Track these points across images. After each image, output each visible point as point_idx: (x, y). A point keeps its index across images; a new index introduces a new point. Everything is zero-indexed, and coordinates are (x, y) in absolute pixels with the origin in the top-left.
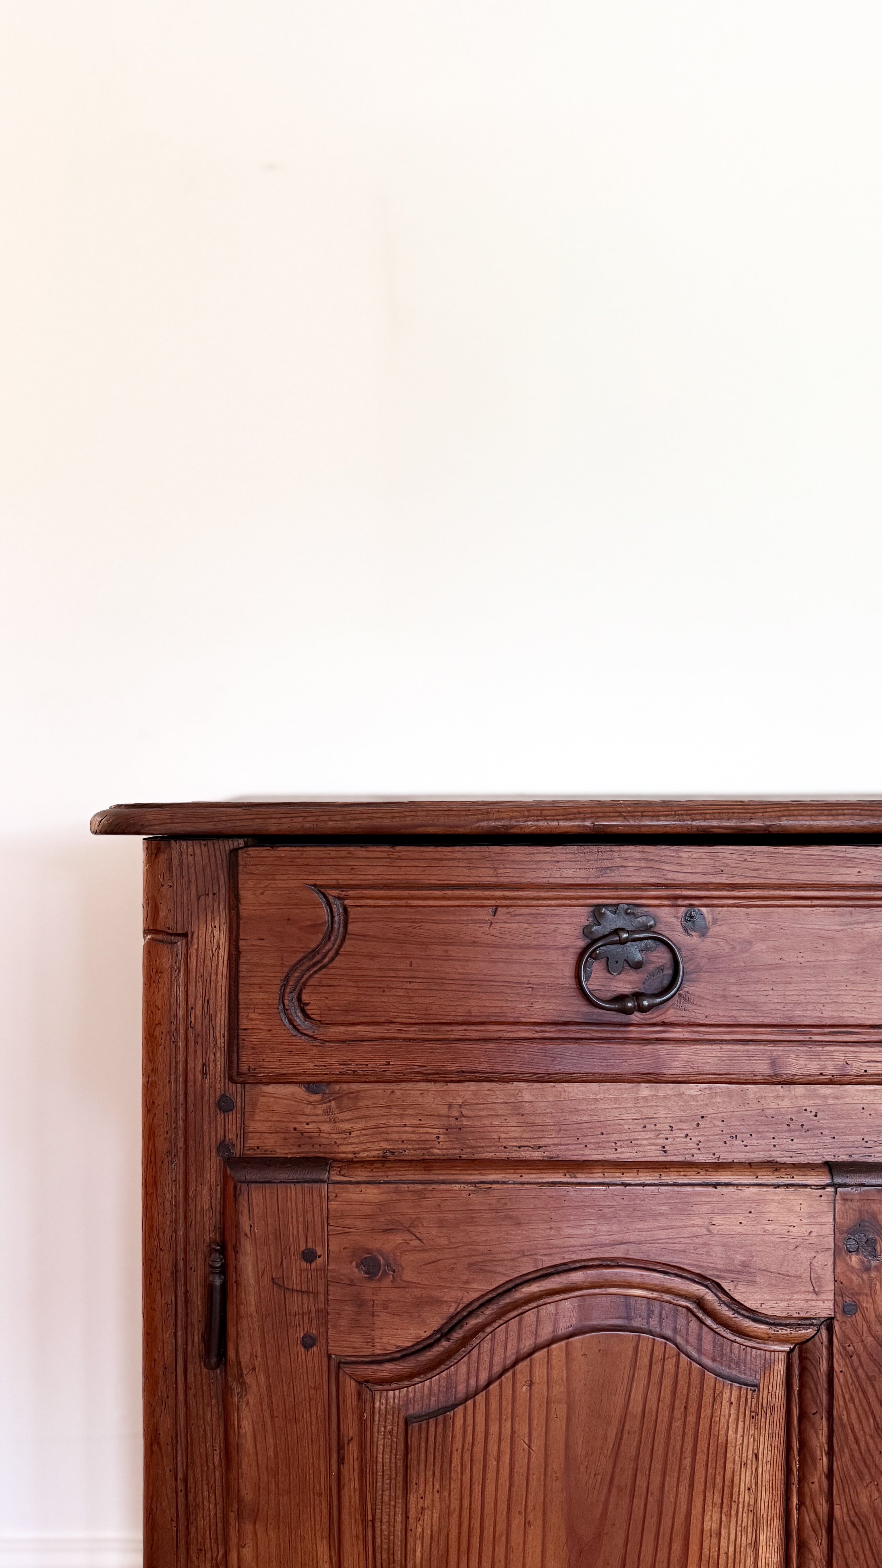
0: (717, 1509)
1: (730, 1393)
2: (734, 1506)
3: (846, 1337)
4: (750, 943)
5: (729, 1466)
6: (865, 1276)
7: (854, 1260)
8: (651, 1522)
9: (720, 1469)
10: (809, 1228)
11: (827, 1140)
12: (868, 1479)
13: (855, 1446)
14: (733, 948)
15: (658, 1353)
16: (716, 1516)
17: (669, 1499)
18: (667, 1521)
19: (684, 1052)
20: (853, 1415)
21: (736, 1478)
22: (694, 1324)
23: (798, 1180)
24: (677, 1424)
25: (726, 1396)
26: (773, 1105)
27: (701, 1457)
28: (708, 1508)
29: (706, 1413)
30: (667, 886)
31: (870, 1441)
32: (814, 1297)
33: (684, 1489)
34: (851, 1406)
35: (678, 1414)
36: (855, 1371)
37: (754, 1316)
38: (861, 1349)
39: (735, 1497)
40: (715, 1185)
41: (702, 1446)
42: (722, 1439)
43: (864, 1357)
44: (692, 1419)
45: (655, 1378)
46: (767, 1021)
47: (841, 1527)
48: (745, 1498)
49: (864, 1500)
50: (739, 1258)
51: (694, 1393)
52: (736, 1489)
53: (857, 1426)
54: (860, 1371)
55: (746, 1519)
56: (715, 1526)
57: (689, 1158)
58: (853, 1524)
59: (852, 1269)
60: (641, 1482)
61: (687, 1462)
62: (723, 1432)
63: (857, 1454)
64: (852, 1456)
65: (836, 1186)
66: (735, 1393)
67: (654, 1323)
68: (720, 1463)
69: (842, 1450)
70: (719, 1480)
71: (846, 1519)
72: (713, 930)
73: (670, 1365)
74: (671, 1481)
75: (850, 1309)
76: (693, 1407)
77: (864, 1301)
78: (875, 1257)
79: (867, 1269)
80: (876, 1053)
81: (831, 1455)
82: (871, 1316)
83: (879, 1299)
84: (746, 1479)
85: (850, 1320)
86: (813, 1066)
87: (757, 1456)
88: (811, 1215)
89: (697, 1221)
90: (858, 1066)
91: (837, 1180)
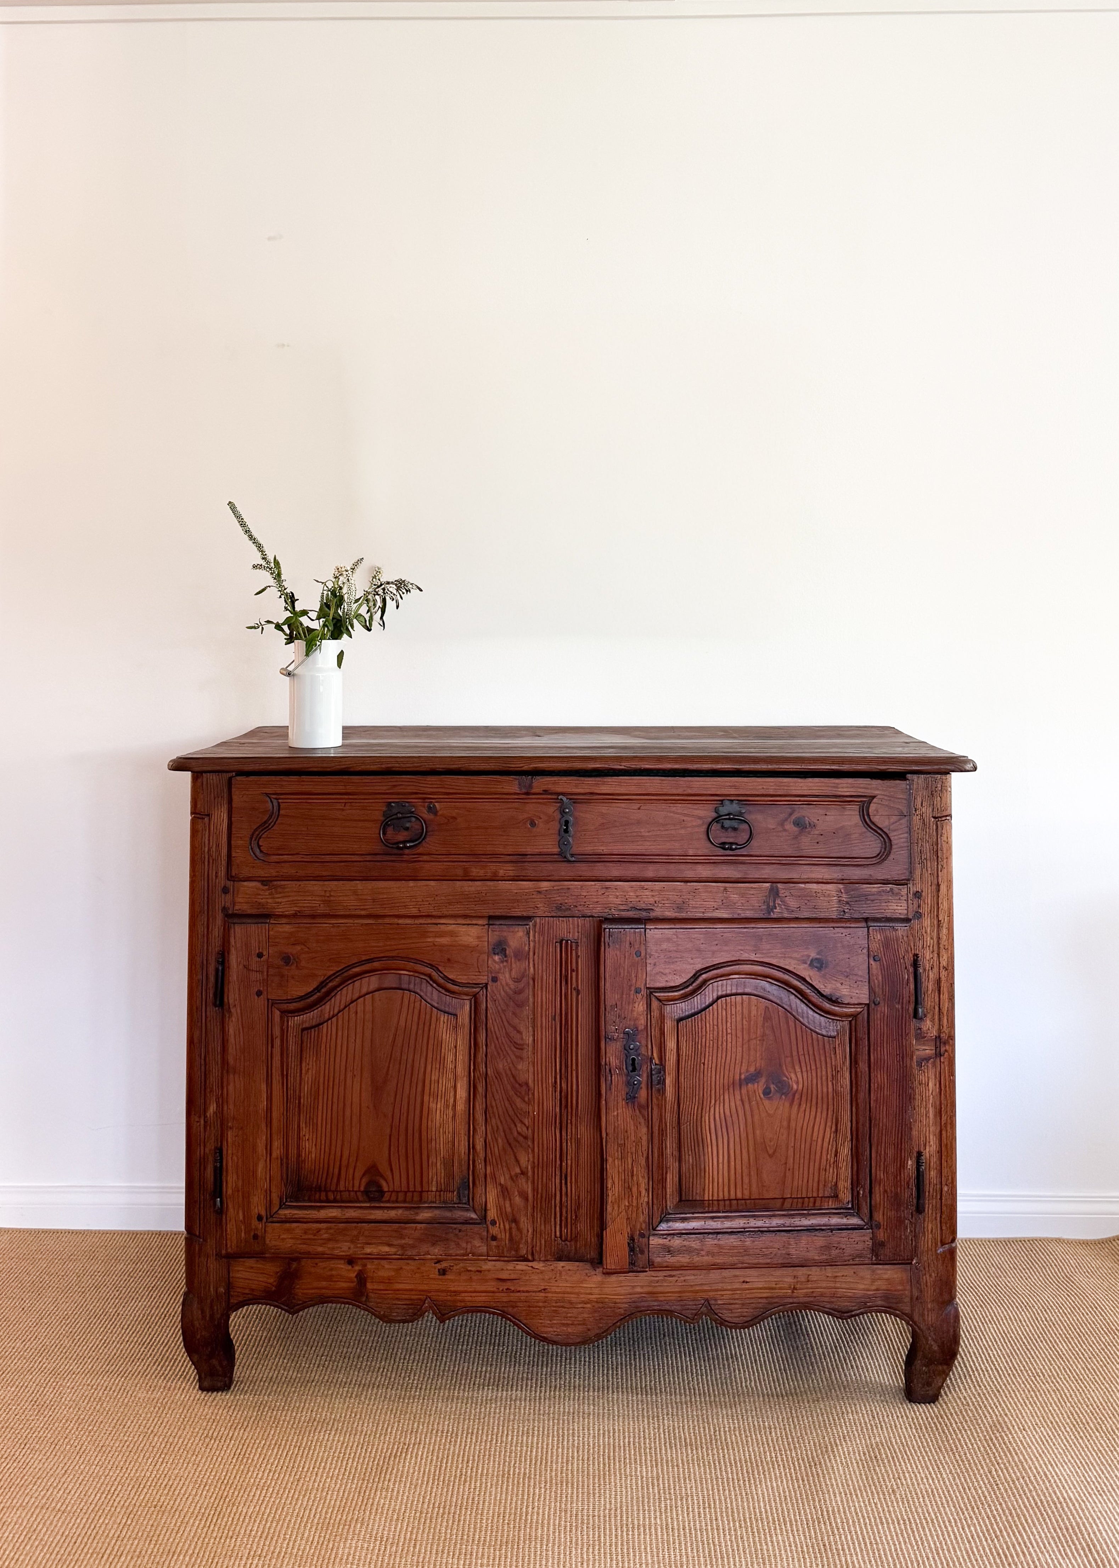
0: (437, 1071)
1: (443, 1018)
2: (445, 1070)
3: (493, 991)
4: (456, 818)
5: (443, 1050)
6: (501, 965)
7: (497, 958)
8: (408, 1076)
9: (438, 1052)
10: (477, 943)
11: (491, 905)
12: (502, 1057)
13: (496, 1043)
14: (448, 821)
15: (412, 998)
16: (437, 1074)
17: (416, 1064)
18: (415, 1076)
19: (427, 866)
20: (496, 1028)
21: (446, 1057)
22: (429, 988)
23: (474, 922)
24: (420, 1032)
25: (442, 1019)
26: (467, 890)
27: (430, 1047)
28: (433, 1070)
29: (433, 1026)
30: (420, 793)
31: (503, 1040)
32: (478, 974)
33: (423, 1060)
34: (495, 1024)
35: (421, 1026)
36: (497, 1008)
37: (454, 982)
38: (499, 998)
39: (445, 1066)
40: (436, 924)
41: (431, 1042)
42: (440, 1039)
43: (501, 1001)
44: (426, 1029)
45: (410, 1011)
46: (463, 852)
47: (491, 1079)
48: (450, 1066)
49: (501, 1066)
50: (446, 956)
51: (428, 1017)
52: (446, 1062)
53: (497, 1032)
54: (499, 1008)
55: (451, 1076)
56: (436, 1078)
57: (431, 913)
58: (496, 1077)
59: (494, 961)
60: (404, 1057)
61: (424, 1049)
62: (440, 1036)
63: (498, 1045)
64: (495, 1047)
65: (489, 925)
66: (446, 1018)
67: (412, 987)
68: (439, 1049)
69: (490, 1043)
70: (438, 1058)
71: (492, 1073)
72: (441, 813)
73: (417, 1004)
74: (417, 1057)
75: (495, 980)
76: (427, 1024)
77: (501, 976)
78: (506, 956)
79: (502, 962)
80: (509, 867)
81: (486, 1046)
82: (504, 983)
83: (507, 975)
84: (450, 1058)
85: (495, 984)
86: (481, 873)
87: (456, 1047)
88: (478, 937)
89: (429, 940)
90: (501, 873)
91: (491, 922)
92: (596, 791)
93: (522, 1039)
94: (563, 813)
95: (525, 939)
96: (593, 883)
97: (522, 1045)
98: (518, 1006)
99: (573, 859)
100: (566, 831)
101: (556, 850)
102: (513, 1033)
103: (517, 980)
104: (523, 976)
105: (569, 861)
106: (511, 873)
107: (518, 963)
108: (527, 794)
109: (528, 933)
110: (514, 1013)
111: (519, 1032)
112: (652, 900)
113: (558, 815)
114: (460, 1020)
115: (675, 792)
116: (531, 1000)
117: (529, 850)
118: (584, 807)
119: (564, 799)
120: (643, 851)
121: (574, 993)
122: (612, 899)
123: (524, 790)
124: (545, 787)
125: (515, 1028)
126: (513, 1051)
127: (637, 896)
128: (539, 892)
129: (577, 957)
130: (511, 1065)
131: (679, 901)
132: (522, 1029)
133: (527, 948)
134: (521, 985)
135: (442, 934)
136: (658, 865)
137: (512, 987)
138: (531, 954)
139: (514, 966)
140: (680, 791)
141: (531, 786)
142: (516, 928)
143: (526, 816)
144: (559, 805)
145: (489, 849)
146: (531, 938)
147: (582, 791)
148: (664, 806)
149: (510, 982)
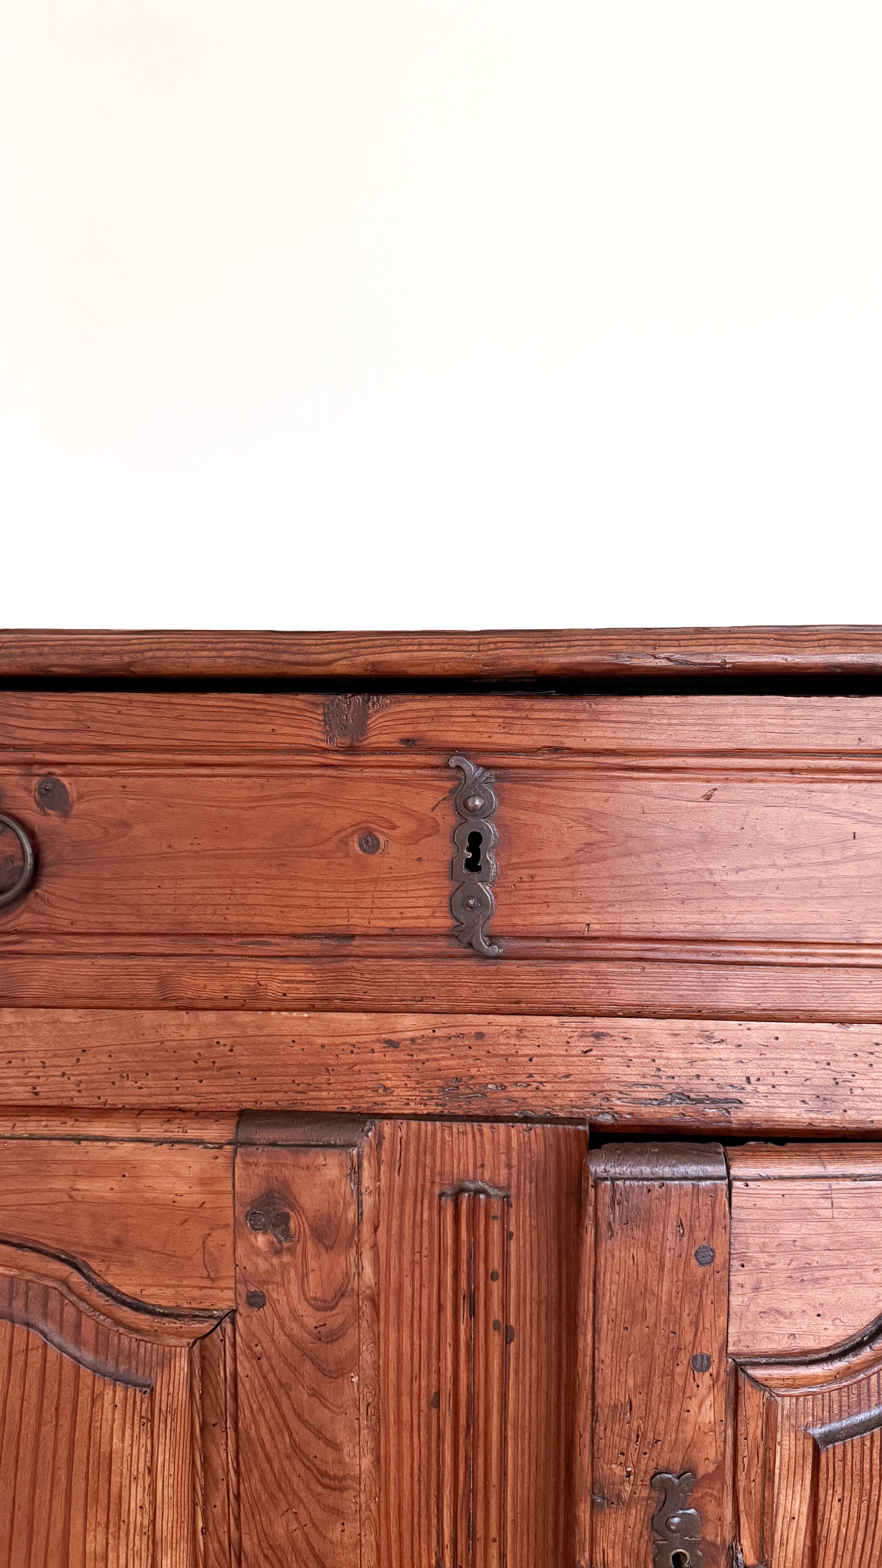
0: (101, 1530)
1: (113, 1394)
2: (124, 1527)
3: (252, 1334)
4: (127, 825)
5: (115, 1479)
6: (275, 1261)
7: (261, 1240)
8: (20, 1538)
9: (103, 1483)
10: (202, 1198)
11: (247, 1081)
12: (284, 1505)
13: (265, 1466)
14: (106, 833)
15: (20, 1342)
16: (101, 1537)
17: (42, 1514)
18: (39, 1540)
19: (46, 968)
20: (264, 1431)
21: (125, 1495)
23: (192, 1133)
24: (47, 1429)
25: (108, 1397)
26: (175, 1036)
27: (79, 1469)
28: (91, 1526)
29: (83, 1416)
30: (15, 748)
31: (286, 1463)
32: (209, 1283)
33: (59, 1503)
34: (260, 1418)
35: (49, 1417)
36: (265, 1377)
37: (133, 1303)
38: (272, 1351)
39: (124, 1516)
40: (78, 1139)
41: (80, 1452)
42: (105, 1448)
43: (276, 1360)
44: (65, 1423)
45: (16, 1372)
46: (153, 928)
47: (252, 1560)
48: (138, 1517)
49: (279, 1531)
50: (111, 1232)
51: (67, 1392)
52: (125, 1507)
53: (268, 1444)
54: (270, 1376)
55: (140, 1543)
56: (100, 1548)
57: (66, 1102)
58: (267, 1558)
59: (257, 1252)
61: (62, 1474)
62: (105, 1440)
63: (269, 1477)
64: (263, 1479)
65: (236, 1146)
66: (120, 1393)
68: (104, 1475)
69: (249, 1471)
70: (103, 1496)
71: (258, 1551)
72: (79, 808)
73: (35, 1358)
74: (42, 1493)
75: (256, 1300)
76: (66, 1408)
77: (275, 1293)
78: (286, 1233)
79: (278, 1252)
80: (298, 972)
81: (237, 1472)
82: (285, 1310)
83: (294, 1290)
84: (137, 1495)
85: (255, 1313)
86: (214, 988)
87: (151, 1470)
88: (203, 1181)
89: (56, 1184)
90: (275, 988)
91: (242, 1137)
92: (570, 743)
93: (341, 1462)
94: (463, 810)
95: (347, 1187)
96: (555, 1020)
97: (344, 1478)
98: (327, 1374)
99: (496, 950)
100: (473, 865)
101: (443, 922)
102: (316, 1449)
103: (324, 1305)
104: (342, 1293)
105: (483, 957)
106: (305, 991)
107: (325, 1257)
108: (351, 750)
109: (356, 1171)
110: (315, 1394)
111: (334, 1445)
112: (736, 1075)
113: (447, 819)
114: (162, 1398)
115: (829, 743)
116: (367, 1357)
117: (359, 921)
118: (529, 795)
119: (470, 767)
120: (719, 931)
121: (496, 1339)
122: (612, 1067)
123: (341, 741)
124: (407, 730)
125: (318, 1434)
126: (316, 1495)
127: (692, 1062)
128: (393, 1045)
129: (507, 1236)
130: (309, 1529)
131: (821, 1078)
132: (341, 1436)
133: (351, 1214)
134: (334, 1319)
135: (95, 1170)
136: (762, 972)
137: (311, 1322)
138: (366, 1229)
139: (312, 1264)
140: (847, 742)
141: (362, 727)
142: (320, 1158)
143: (343, 819)
144: (449, 785)
145: (234, 918)
146: (366, 1182)
147: (527, 742)
148: (791, 789)
149: (303, 1309)
